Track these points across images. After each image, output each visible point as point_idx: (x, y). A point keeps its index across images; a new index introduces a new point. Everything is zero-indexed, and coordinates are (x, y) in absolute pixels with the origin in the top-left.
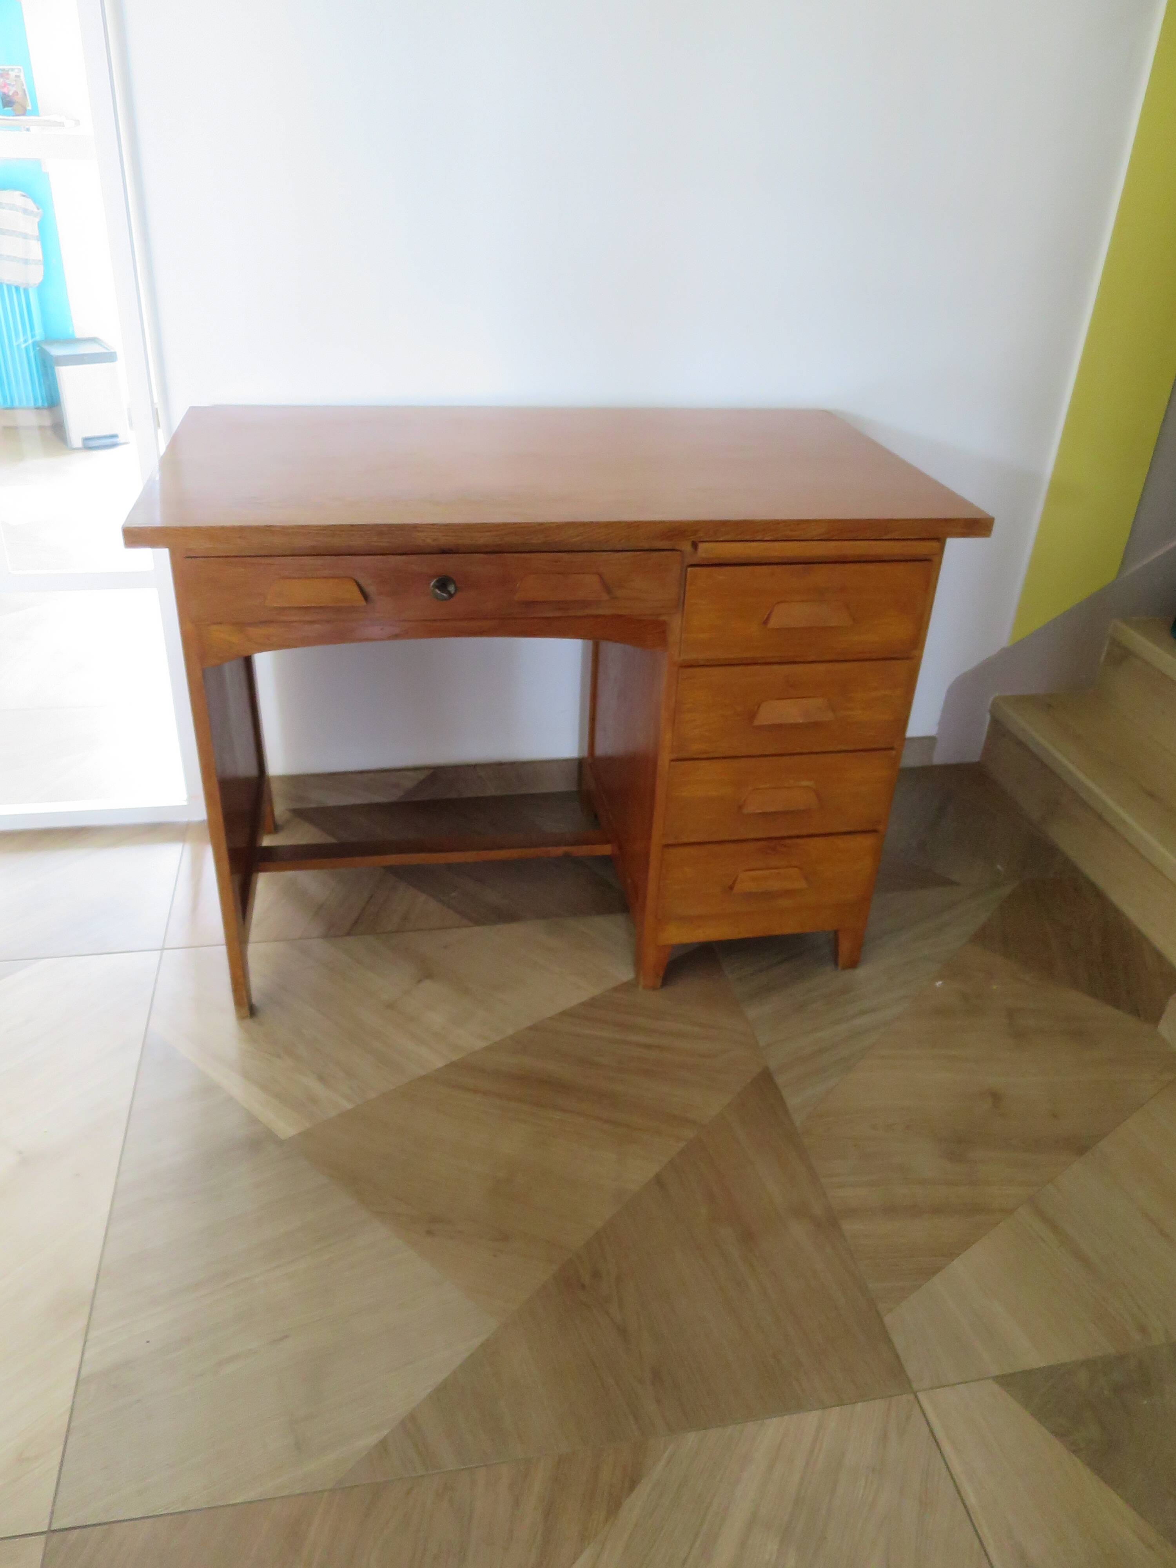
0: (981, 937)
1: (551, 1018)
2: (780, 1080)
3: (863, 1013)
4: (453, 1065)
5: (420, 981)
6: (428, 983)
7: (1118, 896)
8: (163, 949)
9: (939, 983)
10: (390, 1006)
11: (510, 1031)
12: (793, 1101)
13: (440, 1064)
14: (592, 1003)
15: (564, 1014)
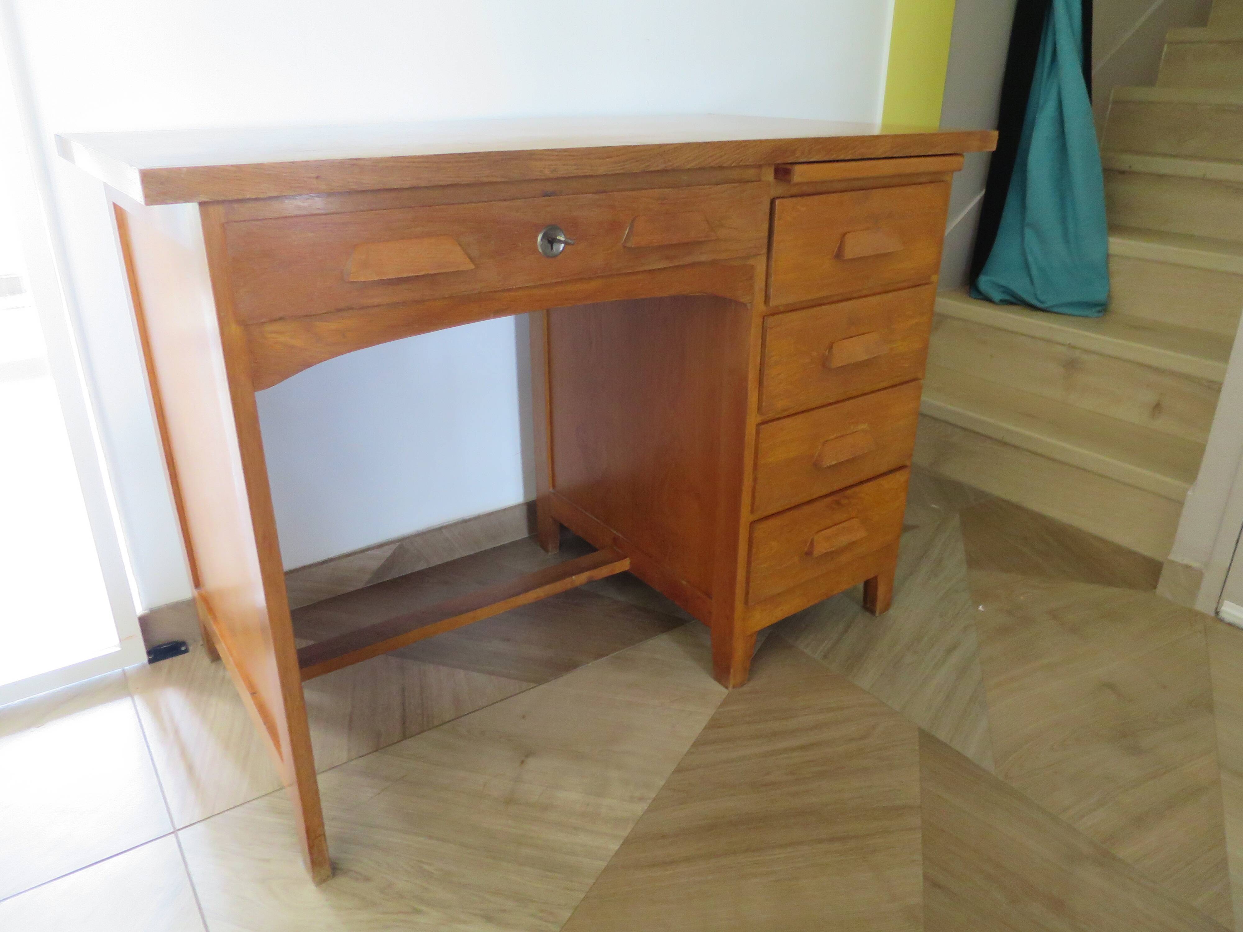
0: (972, 562)
1: (689, 753)
2: (942, 735)
3: (950, 651)
4: (627, 842)
5: (523, 762)
6: (532, 763)
7: (1034, 505)
8: (175, 832)
9: (981, 608)
10: (510, 801)
11: (662, 783)
12: (970, 752)
13: (614, 846)
14: (714, 724)
15: (699, 744)
